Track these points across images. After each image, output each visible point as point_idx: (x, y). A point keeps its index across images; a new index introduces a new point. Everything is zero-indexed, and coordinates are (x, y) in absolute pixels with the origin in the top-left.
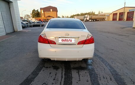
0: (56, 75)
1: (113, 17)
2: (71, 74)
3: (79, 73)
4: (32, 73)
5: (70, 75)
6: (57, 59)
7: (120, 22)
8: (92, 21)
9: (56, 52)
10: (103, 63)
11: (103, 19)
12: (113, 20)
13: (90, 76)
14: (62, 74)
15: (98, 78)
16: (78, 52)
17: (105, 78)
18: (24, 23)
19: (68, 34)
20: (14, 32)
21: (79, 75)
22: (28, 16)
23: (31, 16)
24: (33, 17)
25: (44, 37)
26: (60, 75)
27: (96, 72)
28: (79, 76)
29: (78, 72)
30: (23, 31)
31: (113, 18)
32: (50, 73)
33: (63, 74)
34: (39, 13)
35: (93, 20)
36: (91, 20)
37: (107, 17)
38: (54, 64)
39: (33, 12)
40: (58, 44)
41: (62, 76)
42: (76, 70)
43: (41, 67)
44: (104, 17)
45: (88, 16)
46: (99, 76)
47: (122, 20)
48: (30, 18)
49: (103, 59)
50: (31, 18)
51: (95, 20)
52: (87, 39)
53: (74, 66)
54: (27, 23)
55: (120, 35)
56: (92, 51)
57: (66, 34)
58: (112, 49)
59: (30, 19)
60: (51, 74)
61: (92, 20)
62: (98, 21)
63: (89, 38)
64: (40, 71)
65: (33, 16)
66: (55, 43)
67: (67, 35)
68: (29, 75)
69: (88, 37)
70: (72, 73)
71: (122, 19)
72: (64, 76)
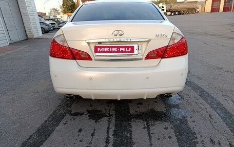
0: (93, 135)
1: (212, 4)
2: (131, 132)
3: (149, 130)
4: (38, 130)
5: (128, 135)
6: (95, 95)
7: (227, 13)
8: (171, 15)
9: (91, 79)
10: (206, 100)
11: (193, 11)
12: (213, 10)
13: (178, 138)
14: (108, 133)
15: (198, 142)
16: (147, 78)
17: (216, 142)
18: (47, 22)
19: (121, 33)
20: (27, 39)
21: (149, 135)
22: (55, 10)
23: (60, 10)
24: (65, 13)
25: (61, 43)
26: (104, 137)
27: (191, 125)
28: (150, 138)
29: (148, 126)
30: (43, 37)
31: (212, 7)
32: (80, 131)
33: (111, 132)
34: (74, 4)
35: (174, 12)
36: (169, 13)
37: (200, 6)
38: (91, 106)
39: (64, 3)
40: (95, 60)
41: (108, 138)
42: (141, 121)
43: (61, 114)
44: (195, 6)
45: (164, 6)
46: (198, 136)
47: (231, 10)
48: (59, 14)
49: (202, 90)
50: (62, 15)
51: (177, 13)
52: (171, 43)
53: (138, 109)
54: (52, 24)
55: (232, 38)
56: (182, 75)
57: (116, 33)
58: (218, 68)
59: (58, 16)
60: (81, 134)
61: (172, 12)
62: (183, 14)
63: (176, 41)
64: (57, 125)
65: (64, 11)
66: (89, 58)
67: (118, 36)
68: (31, 137)
69: (172, 39)
70: (133, 129)
71: (231, 7)
72: (112, 138)
